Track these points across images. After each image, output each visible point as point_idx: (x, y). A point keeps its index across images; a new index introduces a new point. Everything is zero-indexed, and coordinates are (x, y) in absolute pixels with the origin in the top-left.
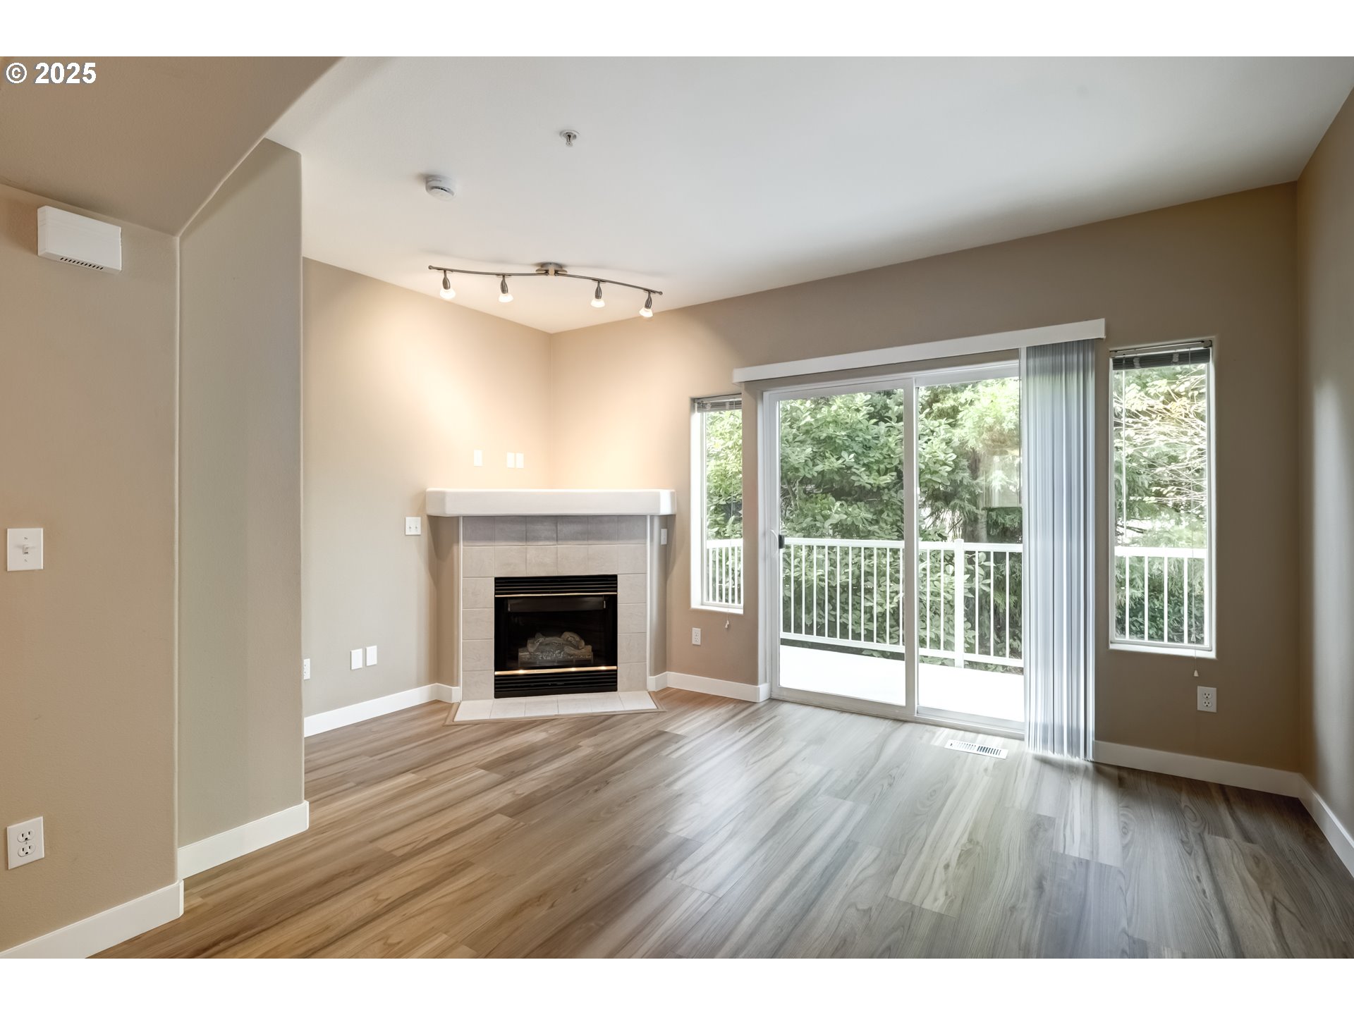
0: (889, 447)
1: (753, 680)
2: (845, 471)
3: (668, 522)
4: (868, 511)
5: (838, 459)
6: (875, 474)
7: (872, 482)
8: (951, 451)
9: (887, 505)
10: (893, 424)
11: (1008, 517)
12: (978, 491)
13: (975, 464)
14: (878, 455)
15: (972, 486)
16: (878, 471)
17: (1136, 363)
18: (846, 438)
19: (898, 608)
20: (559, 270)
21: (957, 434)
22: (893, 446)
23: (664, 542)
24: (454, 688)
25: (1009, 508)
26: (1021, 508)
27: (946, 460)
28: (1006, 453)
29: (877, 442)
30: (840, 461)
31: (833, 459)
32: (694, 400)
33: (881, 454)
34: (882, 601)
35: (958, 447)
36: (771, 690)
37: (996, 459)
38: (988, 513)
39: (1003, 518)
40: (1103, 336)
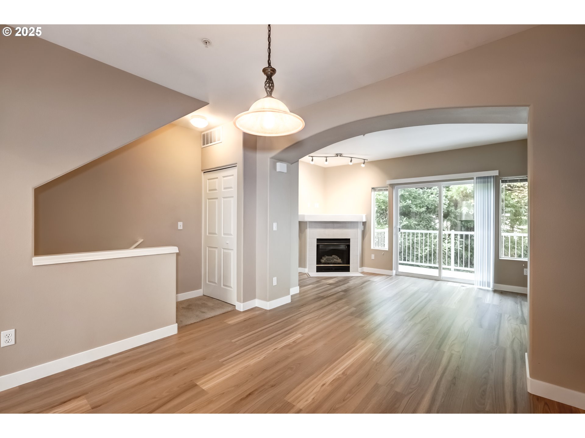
0: (424, 198)
1: (391, 269)
2: (408, 207)
3: (364, 223)
4: (416, 221)
5: (405, 202)
6: (419, 208)
7: (418, 210)
8: (447, 200)
9: (423, 219)
10: (425, 190)
11: (469, 224)
12: (457, 214)
13: (456, 205)
14: (420, 201)
15: (455, 212)
16: (420, 207)
17: (508, 181)
18: (408, 195)
19: (427, 255)
20: (341, 155)
21: (449, 194)
22: (425, 198)
23: (363, 230)
24: (306, 269)
25: (469, 220)
26: (474, 220)
27: (445, 203)
28: (468, 200)
29: (419, 196)
30: (406, 203)
31: (403, 203)
32: (372, 188)
33: (421, 201)
34: (421, 252)
35: (450, 198)
36: (396, 272)
37: (464, 202)
38: (461, 222)
39: (467, 224)
40: (498, 175)
